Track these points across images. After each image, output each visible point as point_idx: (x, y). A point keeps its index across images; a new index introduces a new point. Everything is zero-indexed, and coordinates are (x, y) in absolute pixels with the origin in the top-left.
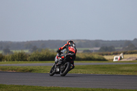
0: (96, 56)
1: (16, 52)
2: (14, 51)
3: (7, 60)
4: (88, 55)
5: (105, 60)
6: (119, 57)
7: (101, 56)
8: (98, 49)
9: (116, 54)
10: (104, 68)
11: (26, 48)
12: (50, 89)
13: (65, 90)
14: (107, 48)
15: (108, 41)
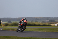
0: (47, 24)
1: (14, 22)
2: (12, 22)
3: (9, 26)
4: (44, 24)
5: (51, 26)
6: (57, 25)
7: (49, 24)
8: (48, 21)
9: (56, 23)
10: (51, 29)
11: (18, 21)
12: (28, 38)
13: (34, 38)
14: (52, 20)
15: (52, 18)
